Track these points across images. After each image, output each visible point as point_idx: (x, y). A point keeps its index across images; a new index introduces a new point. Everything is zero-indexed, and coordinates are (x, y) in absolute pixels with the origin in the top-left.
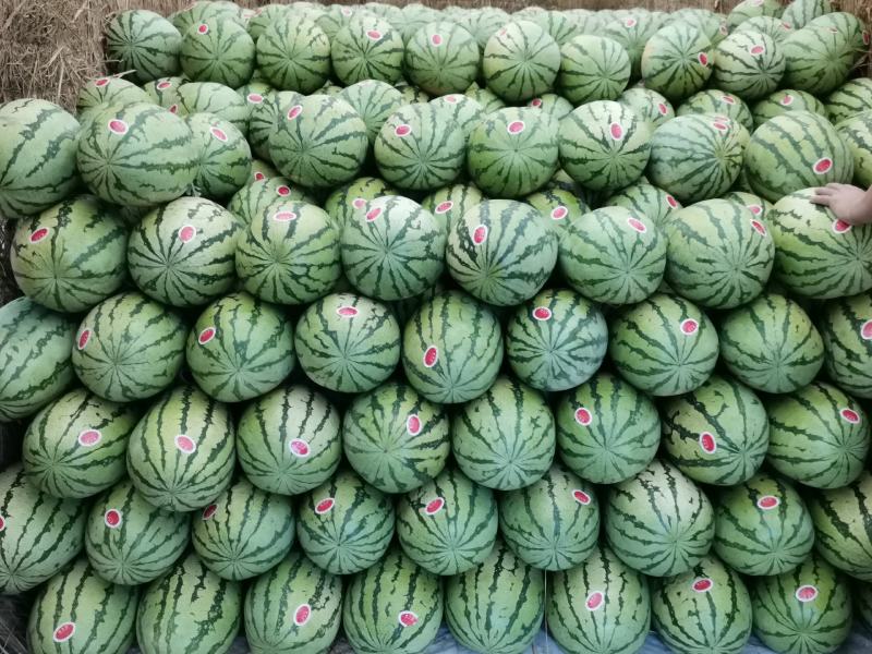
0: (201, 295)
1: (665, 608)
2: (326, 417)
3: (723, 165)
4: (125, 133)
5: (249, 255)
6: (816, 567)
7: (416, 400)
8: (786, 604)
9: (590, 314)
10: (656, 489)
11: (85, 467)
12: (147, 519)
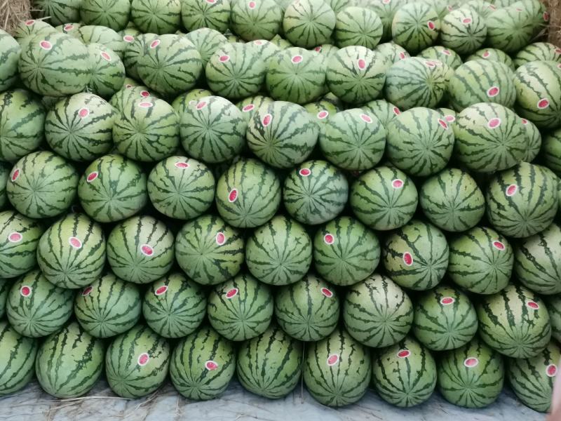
0: (90, 152)
1: (380, 369)
2: (165, 234)
3: (431, 88)
4: (50, 49)
5: (121, 127)
6: (480, 348)
7: (223, 224)
8: (458, 369)
9: (336, 175)
10: (375, 288)
11: (11, 255)
12: (47, 293)
